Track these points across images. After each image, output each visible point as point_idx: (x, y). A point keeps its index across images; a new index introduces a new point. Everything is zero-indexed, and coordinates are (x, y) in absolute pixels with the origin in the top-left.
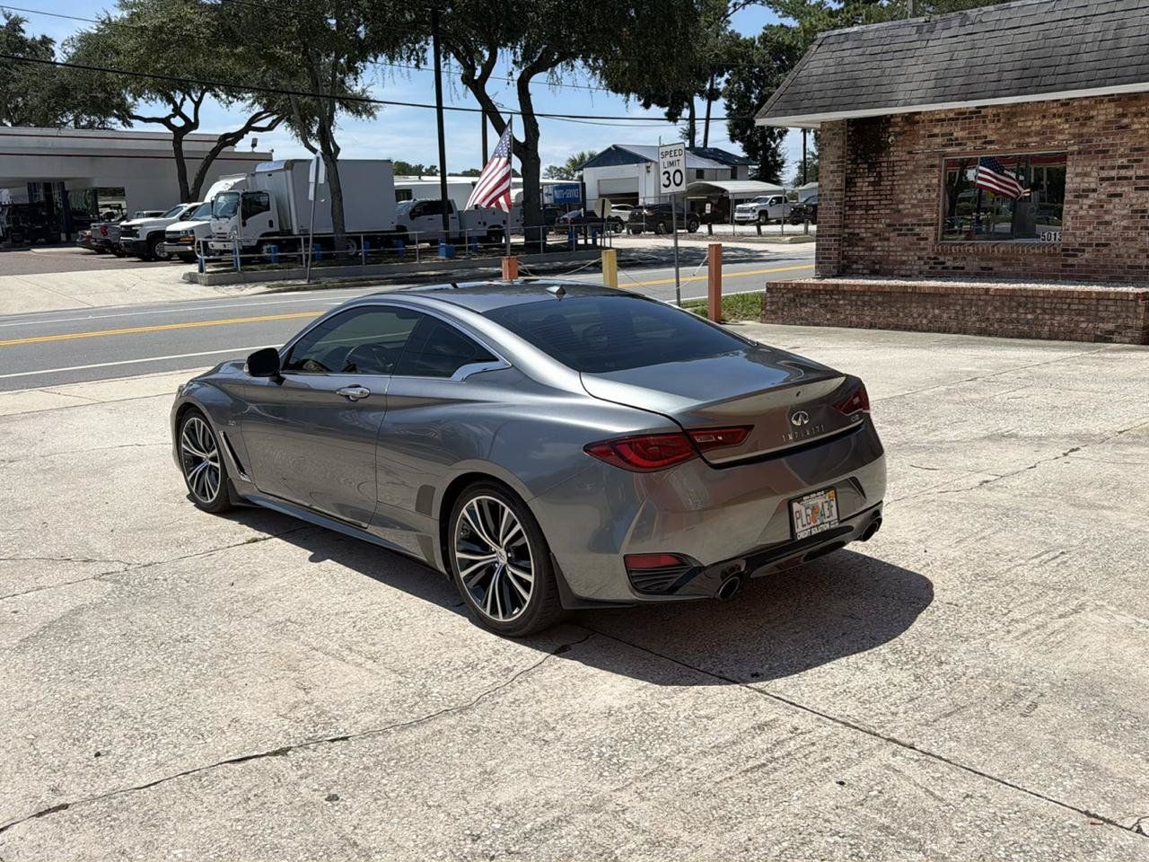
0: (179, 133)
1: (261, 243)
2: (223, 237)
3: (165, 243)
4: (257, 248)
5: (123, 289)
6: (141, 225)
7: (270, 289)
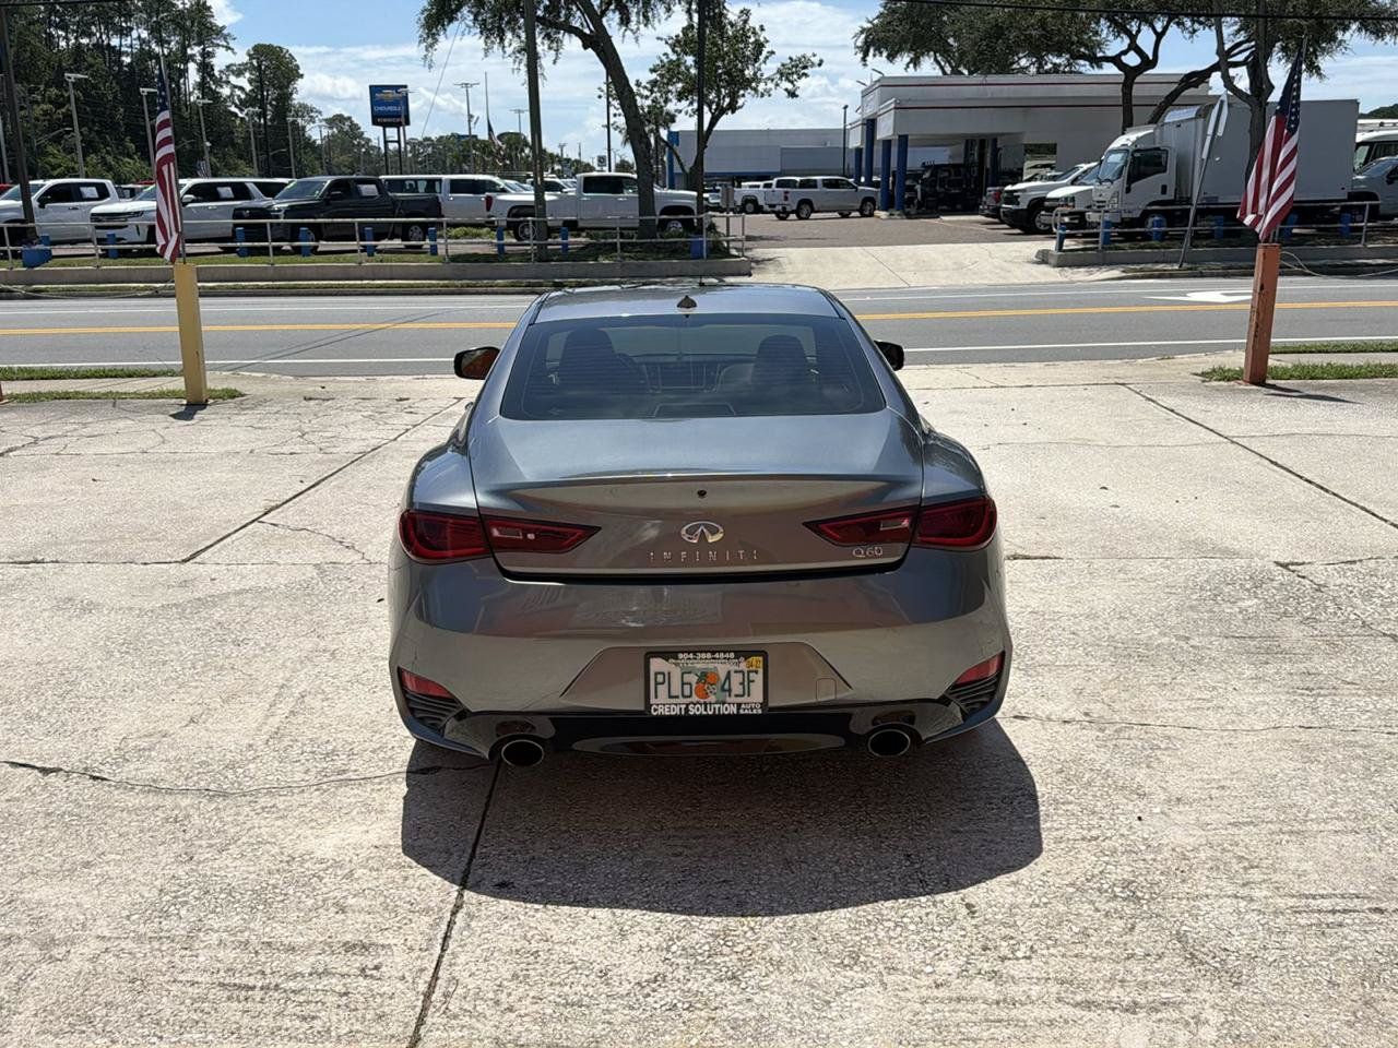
0: (1131, 74)
1: (1146, 214)
2: (1101, 207)
3: (1043, 213)
4: (1141, 221)
5: (960, 267)
6: (1024, 190)
7: (1124, 274)
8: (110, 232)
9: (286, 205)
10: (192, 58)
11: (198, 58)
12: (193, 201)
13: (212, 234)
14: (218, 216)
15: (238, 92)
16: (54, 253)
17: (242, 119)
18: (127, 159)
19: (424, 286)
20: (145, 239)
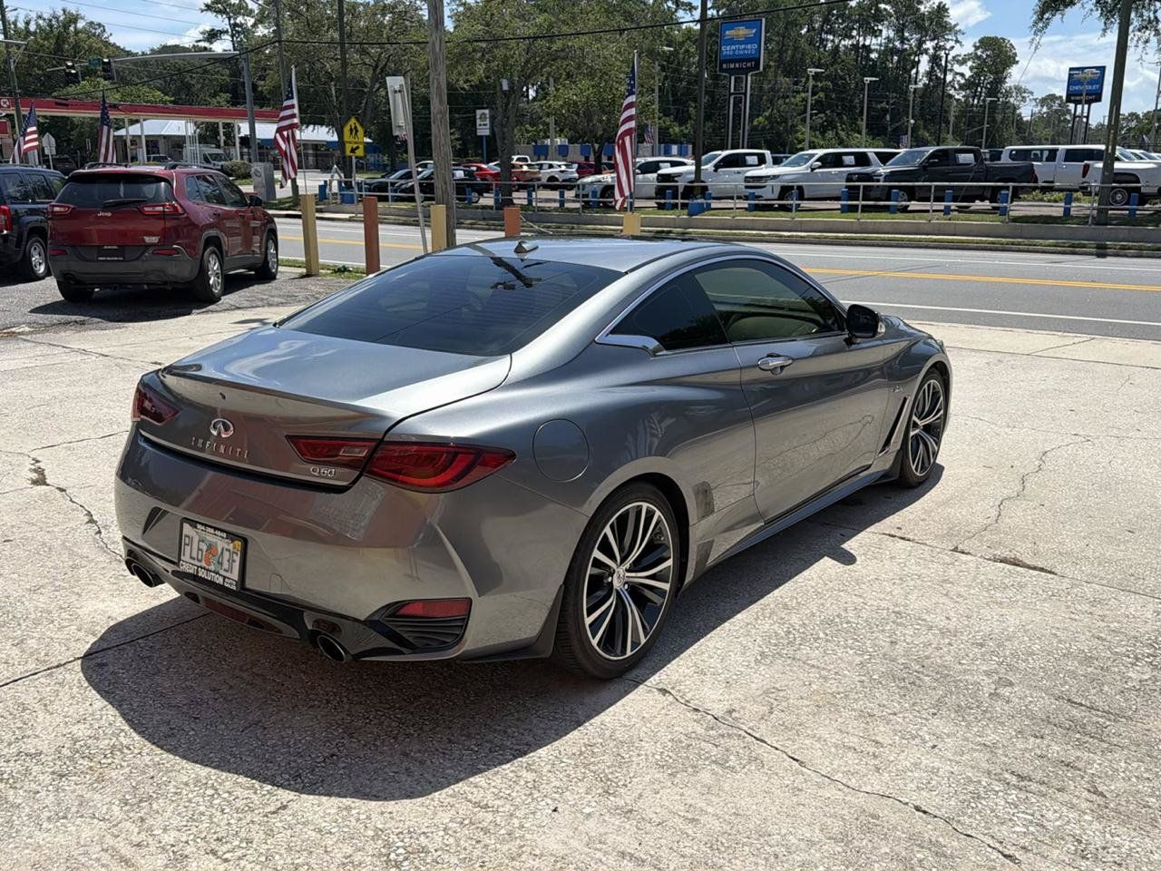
8: (752, 191)
9: (888, 171)
10: (926, 51)
11: (931, 51)
12: (820, 167)
13: (825, 194)
14: (838, 179)
15: (958, 78)
16: (713, 206)
17: (958, 100)
18: (856, 135)
19: (972, 242)
20: (776, 197)
